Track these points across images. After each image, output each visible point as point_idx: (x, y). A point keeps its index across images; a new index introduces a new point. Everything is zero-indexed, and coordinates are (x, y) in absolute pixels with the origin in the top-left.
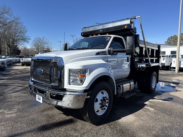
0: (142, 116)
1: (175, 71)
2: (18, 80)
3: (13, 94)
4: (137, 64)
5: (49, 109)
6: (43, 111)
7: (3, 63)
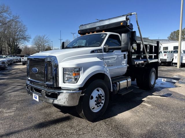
0: (138, 112)
1: (176, 66)
2: (18, 79)
3: (13, 93)
4: (135, 60)
5: (47, 107)
6: (41, 109)
7: (3, 62)
